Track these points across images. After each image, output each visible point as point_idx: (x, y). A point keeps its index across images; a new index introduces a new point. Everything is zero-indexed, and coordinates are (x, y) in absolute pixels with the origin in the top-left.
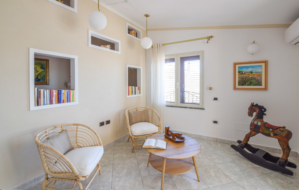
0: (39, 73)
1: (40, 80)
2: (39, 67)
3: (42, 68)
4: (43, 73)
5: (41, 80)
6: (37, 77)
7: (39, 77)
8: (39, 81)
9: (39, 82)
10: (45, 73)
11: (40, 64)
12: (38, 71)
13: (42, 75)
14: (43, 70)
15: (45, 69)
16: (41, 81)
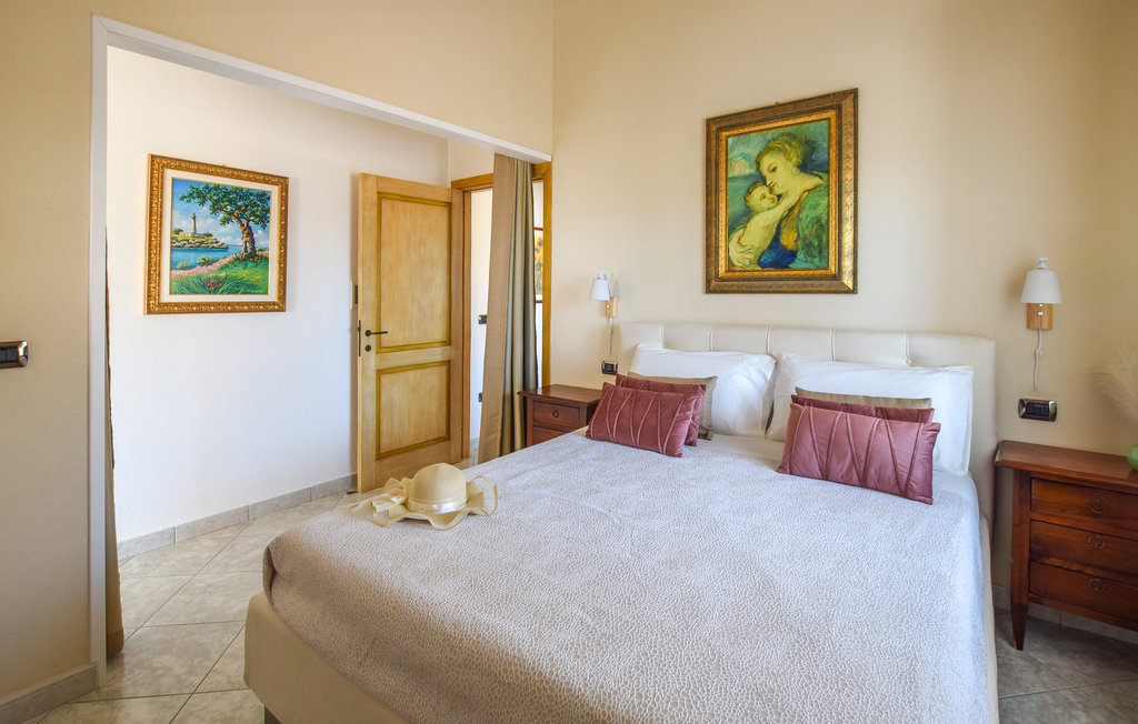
0: (791, 209)
1: (793, 255)
2: (790, 165)
3: (805, 167)
4: (814, 207)
5: (800, 255)
6: (776, 239)
7: (788, 240)
8: (786, 267)
9: (784, 273)
10: (824, 202)
11: (793, 136)
12: (779, 197)
13: (807, 215)
14: (816, 181)
15: (828, 172)
16: (800, 265)
